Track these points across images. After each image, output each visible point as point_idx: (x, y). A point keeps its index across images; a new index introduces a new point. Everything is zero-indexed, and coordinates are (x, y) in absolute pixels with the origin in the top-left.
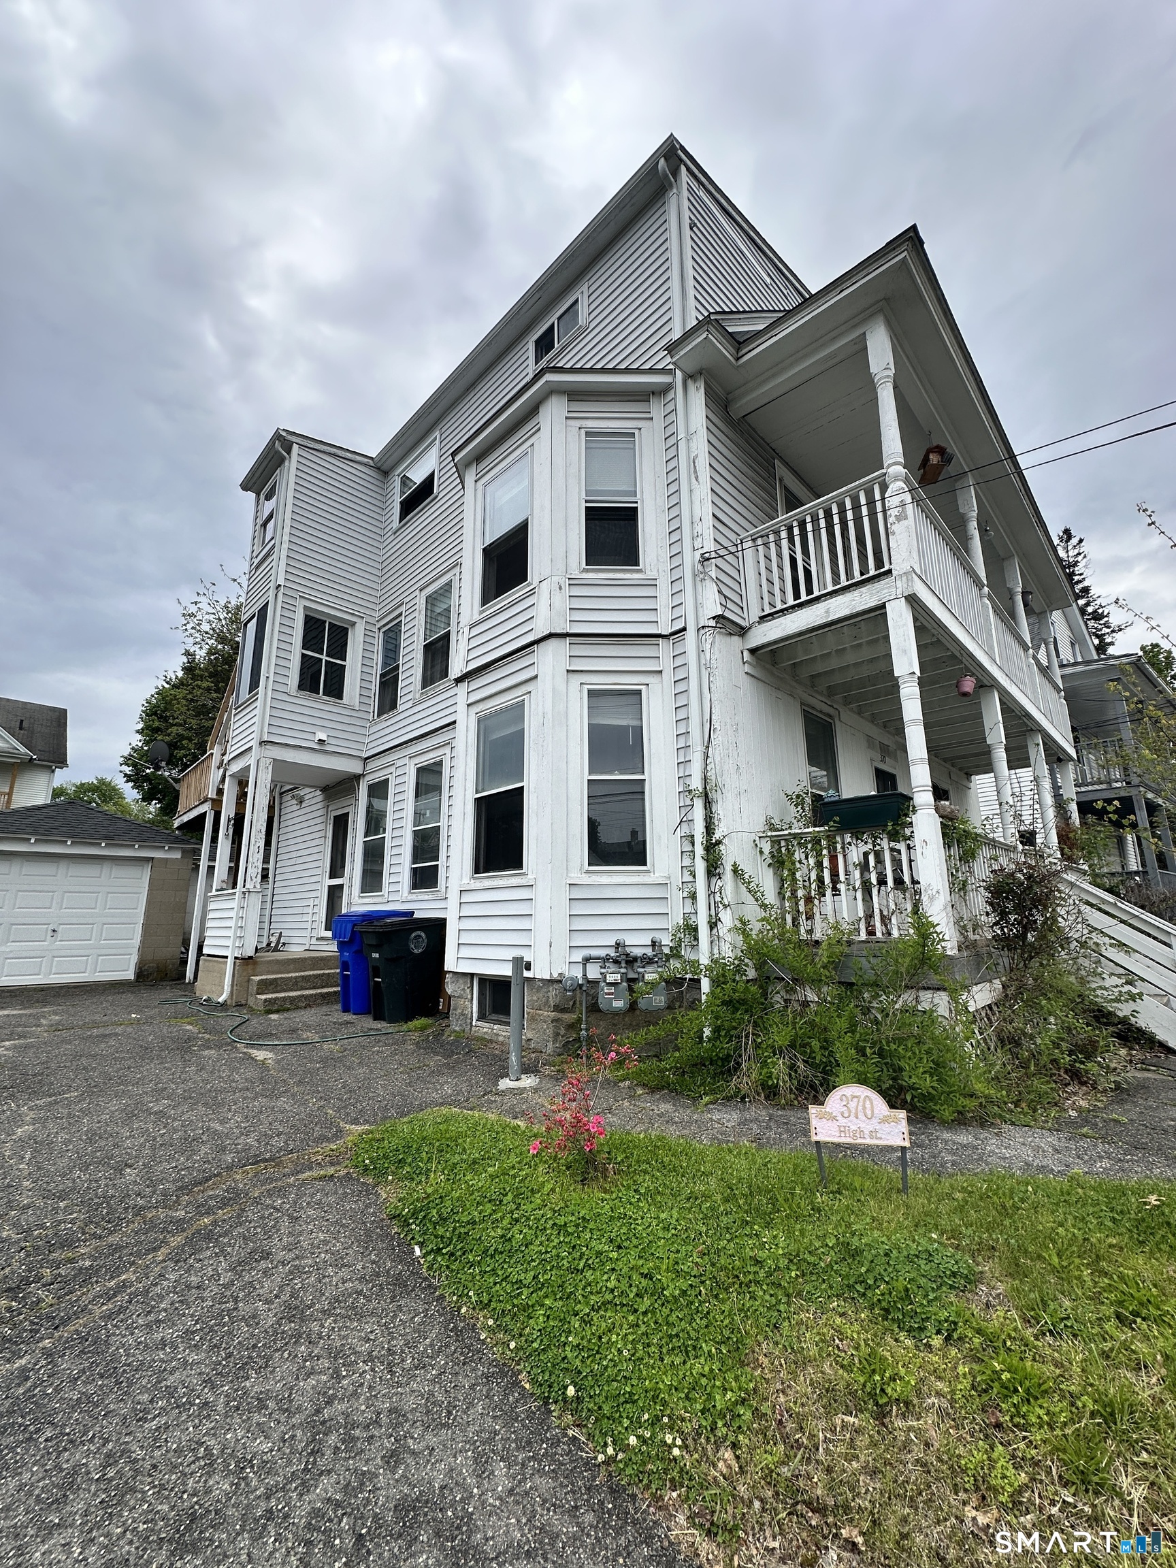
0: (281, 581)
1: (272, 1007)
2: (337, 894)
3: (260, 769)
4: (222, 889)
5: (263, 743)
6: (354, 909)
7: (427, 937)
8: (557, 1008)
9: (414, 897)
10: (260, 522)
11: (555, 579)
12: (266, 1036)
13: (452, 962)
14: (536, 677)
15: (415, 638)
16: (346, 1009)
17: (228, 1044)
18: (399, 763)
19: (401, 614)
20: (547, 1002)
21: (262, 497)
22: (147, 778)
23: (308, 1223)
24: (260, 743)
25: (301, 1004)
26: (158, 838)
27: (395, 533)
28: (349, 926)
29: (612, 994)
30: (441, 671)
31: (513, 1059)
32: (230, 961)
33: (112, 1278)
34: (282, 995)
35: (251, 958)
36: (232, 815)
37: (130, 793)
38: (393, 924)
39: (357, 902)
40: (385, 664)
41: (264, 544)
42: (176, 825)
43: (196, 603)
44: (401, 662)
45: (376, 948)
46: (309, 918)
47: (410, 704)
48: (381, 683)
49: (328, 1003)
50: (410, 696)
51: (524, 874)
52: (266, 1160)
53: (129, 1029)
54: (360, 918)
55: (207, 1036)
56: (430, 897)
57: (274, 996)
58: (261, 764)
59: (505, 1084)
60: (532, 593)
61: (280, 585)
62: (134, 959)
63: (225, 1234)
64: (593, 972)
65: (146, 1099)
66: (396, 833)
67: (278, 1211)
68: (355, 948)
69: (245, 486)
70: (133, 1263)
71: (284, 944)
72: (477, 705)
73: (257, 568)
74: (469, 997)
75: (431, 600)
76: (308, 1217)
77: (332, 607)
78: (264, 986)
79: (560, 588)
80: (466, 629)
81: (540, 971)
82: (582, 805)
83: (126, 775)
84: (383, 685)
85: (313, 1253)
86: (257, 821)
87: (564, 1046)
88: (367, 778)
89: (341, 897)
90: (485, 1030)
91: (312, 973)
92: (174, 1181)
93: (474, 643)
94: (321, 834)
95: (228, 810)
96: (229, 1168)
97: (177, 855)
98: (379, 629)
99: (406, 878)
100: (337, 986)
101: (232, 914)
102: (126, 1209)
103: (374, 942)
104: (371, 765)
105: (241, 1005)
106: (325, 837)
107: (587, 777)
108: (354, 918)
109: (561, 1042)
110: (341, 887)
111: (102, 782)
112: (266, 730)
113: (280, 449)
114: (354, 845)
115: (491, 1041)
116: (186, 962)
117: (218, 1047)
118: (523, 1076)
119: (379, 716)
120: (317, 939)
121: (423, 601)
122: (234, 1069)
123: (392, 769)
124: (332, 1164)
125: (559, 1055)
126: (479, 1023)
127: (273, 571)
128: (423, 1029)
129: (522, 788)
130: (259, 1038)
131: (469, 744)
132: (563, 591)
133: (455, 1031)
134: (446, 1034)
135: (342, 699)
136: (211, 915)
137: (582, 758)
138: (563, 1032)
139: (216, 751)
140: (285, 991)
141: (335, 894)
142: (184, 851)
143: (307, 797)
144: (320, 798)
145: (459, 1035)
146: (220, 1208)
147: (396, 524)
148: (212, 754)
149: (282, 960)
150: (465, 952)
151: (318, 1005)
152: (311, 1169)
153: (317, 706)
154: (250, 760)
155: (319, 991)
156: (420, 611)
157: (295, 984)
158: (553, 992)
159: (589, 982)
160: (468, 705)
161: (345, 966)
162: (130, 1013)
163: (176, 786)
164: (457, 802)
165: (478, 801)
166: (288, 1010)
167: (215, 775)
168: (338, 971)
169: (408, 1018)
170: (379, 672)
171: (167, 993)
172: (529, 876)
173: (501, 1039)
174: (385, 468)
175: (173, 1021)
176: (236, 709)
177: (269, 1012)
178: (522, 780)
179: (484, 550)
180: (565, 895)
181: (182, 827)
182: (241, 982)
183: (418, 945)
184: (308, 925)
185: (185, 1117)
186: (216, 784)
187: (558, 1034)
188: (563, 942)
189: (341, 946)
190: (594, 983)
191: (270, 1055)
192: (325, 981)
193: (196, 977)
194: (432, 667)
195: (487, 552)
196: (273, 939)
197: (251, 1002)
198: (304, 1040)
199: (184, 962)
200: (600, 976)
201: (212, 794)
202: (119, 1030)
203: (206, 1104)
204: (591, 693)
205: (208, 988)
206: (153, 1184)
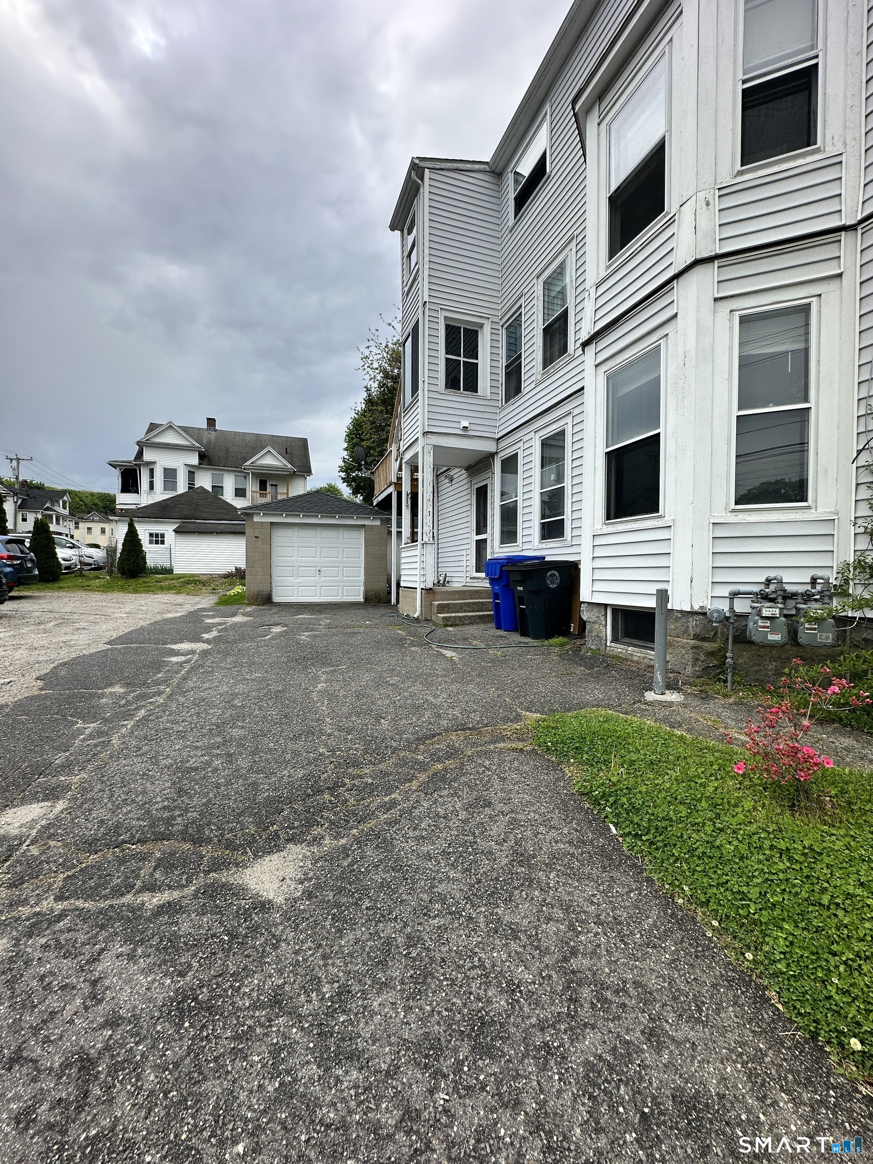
0: (426, 299)
1: (447, 623)
2: (482, 546)
3: (425, 453)
4: (408, 543)
5: (425, 434)
6: (496, 556)
7: (560, 575)
8: (696, 637)
9: (544, 546)
10: (406, 254)
11: (701, 195)
12: (449, 641)
13: (586, 594)
14: (676, 316)
15: (535, 325)
16: (498, 627)
17: (425, 644)
18: (526, 438)
19: (521, 306)
20: (686, 632)
21: (406, 231)
22: (354, 479)
23: (514, 785)
24: (423, 434)
25: (466, 622)
26: (366, 512)
27: (511, 231)
28: (498, 567)
29: (768, 627)
30: (560, 349)
31: (658, 677)
32: (419, 591)
33: (386, 795)
34: (453, 615)
35: (431, 589)
36: (409, 491)
37: (346, 491)
38: (533, 565)
39: (497, 550)
40: (508, 357)
41: (410, 273)
42: (374, 504)
43: (368, 347)
44: (523, 351)
45: (521, 583)
46: (464, 563)
47: (533, 385)
48: (506, 374)
49: (484, 622)
50: (533, 378)
51: (660, 517)
52: (470, 729)
53: (367, 630)
54: (505, 561)
55: (412, 638)
56: (558, 545)
57: (449, 615)
58: (425, 450)
59: (650, 696)
60: (671, 221)
61: (425, 302)
62: (362, 589)
63: (455, 780)
64: (741, 606)
65: (385, 675)
66: (526, 496)
67: (489, 770)
68: (503, 583)
69: (393, 227)
70: (397, 787)
71: (448, 582)
72: (606, 363)
73: (407, 295)
74: (604, 623)
75: (548, 285)
76: (513, 779)
77: (465, 315)
78: (442, 608)
79: (708, 204)
80: (593, 291)
81: (679, 602)
82: (729, 444)
83: (342, 478)
84: (508, 375)
85: (524, 811)
86: (427, 492)
87: (703, 670)
88: (500, 455)
89: (486, 548)
90: (619, 650)
91: (471, 601)
92: (412, 734)
93: (601, 302)
94: (468, 502)
95: (406, 488)
96: (446, 730)
97: (378, 523)
98: (502, 326)
99: (536, 531)
100: (491, 611)
101: (417, 559)
102: (386, 747)
103: (519, 578)
104: (503, 444)
105: (428, 620)
106: (471, 505)
107: (736, 413)
108: (501, 561)
109: (700, 666)
110: (485, 540)
111: (330, 486)
112: (426, 423)
113: (416, 178)
114: (493, 509)
115: (626, 660)
116: (391, 593)
117: (420, 645)
118: (667, 692)
119: (506, 402)
120: (471, 578)
121: (541, 287)
122: (434, 661)
123: (520, 444)
124: (519, 740)
125: (698, 677)
126: (613, 644)
127: (420, 292)
128: (562, 645)
129: (658, 434)
130: (444, 642)
131: (598, 402)
132: (711, 207)
133: (591, 649)
134: (583, 651)
135: (477, 392)
136: (403, 561)
137: (730, 393)
138: (703, 657)
139: (393, 448)
140: (455, 612)
141: (481, 546)
142: (382, 520)
143: (455, 476)
144: (465, 476)
145: (596, 653)
146: (447, 759)
147: (512, 222)
148: (391, 451)
149: (451, 591)
150: (599, 586)
151: (477, 623)
152: (504, 741)
153: (460, 399)
154: (418, 448)
155: (477, 614)
156: (538, 298)
157: (461, 608)
158: (692, 622)
159: (736, 616)
160: (596, 366)
161: (496, 596)
162: (365, 621)
163: (372, 477)
164: (588, 462)
165: (608, 454)
166: (458, 625)
167: (395, 466)
168: (491, 600)
169: (548, 636)
170: (504, 364)
171: (383, 611)
172: (666, 518)
173: (635, 658)
174: (498, 170)
175: (390, 628)
176: (404, 412)
177: (446, 626)
178: (658, 427)
179: (610, 198)
180: (708, 534)
181: (379, 504)
182: (427, 605)
183: (553, 581)
184: (464, 569)
185: (410, 690)
186: (396, 472)
187: (697, 660)
188: (704, 577)
189: (493, 581)
190: (744, 617)
191: (454, 654)
192: (481, 607)
193: (398, 602)
194: (551, 347)
195: (613, 200)
196: (441, 578)
197: (434, 618)
198: (474, 645)
199: (390, 593)
200: (749, 610)
201: (394, 480)
202: (361, 630)
203: (421, 683)
204: (743, 320)
205: (406, 608)
206: (400, 733)
